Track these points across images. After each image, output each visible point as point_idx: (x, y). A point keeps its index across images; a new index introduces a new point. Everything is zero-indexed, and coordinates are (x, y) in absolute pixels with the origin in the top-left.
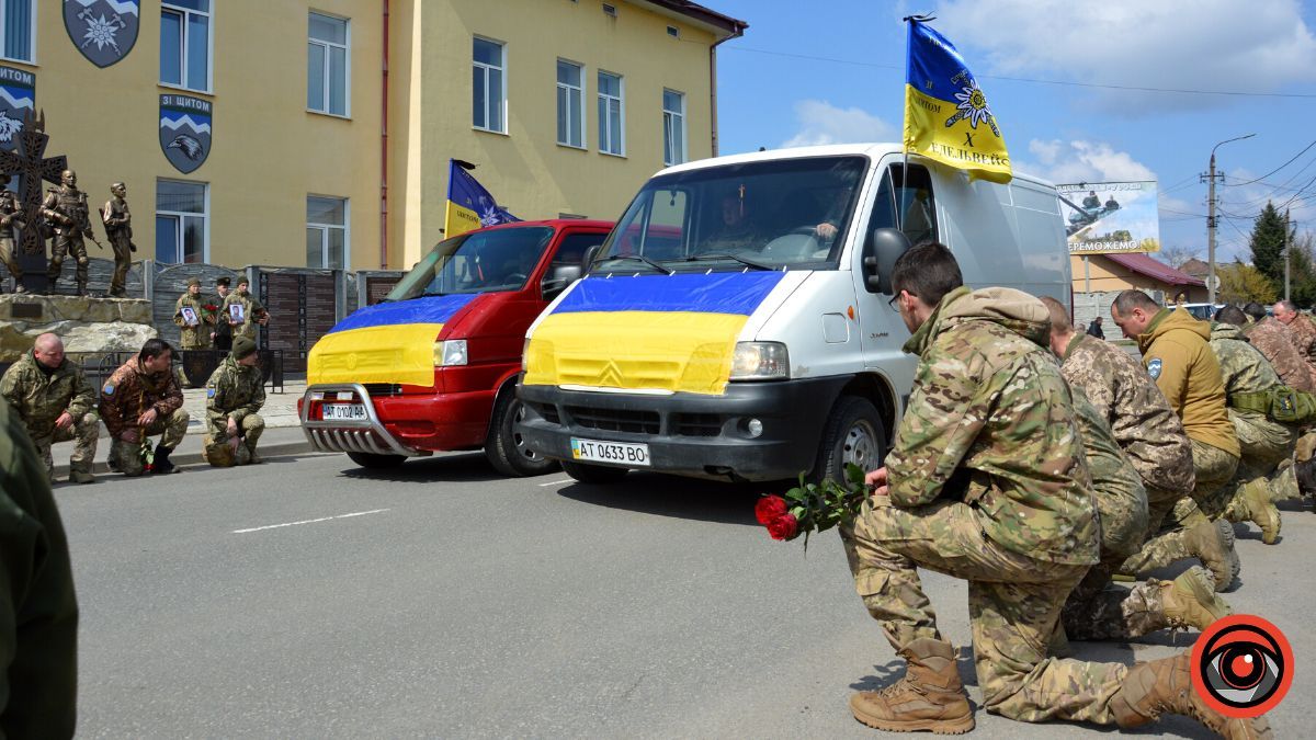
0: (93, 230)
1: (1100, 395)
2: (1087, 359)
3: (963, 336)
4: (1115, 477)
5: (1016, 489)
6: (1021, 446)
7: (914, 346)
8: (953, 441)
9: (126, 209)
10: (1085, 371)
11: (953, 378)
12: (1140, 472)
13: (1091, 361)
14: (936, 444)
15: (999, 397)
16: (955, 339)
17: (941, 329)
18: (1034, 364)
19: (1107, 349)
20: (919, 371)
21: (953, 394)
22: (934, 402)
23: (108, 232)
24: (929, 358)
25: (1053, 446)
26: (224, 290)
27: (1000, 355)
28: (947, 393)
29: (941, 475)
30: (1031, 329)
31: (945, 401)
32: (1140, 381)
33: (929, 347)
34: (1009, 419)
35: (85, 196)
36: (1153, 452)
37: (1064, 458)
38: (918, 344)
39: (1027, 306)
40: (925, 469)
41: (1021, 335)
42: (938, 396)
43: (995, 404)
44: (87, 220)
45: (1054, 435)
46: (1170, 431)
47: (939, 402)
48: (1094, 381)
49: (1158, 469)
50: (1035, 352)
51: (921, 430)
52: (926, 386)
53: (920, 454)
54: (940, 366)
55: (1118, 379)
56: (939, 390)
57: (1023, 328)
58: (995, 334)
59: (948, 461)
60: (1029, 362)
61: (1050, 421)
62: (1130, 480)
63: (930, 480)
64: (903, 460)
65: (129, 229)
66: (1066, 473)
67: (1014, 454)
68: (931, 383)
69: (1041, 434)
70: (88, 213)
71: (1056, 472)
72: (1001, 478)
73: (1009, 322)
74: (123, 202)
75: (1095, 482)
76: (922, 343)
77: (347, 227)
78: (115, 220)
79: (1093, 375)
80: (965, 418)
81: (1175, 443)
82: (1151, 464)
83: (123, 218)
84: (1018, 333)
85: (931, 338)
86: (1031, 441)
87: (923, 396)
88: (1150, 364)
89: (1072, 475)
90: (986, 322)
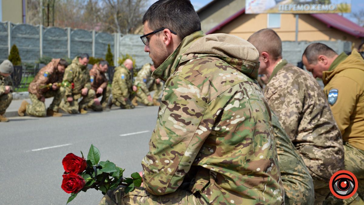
1: (294, 105)
2: (288, 79)
3: (197, 68)
4: (295, 171)
5: (228, 182)
6: (234, 149)
7: (160, 74)
8: (190, 146)
10: (286, 87)
11: (190, 98)
12: (309, 168)
13: (291, 80)
14: (177, 149)
15: (222, 113)
16: (191, 70)
17: (181, 62)
18: (246, 90)
19: (303, 74)
20: (165, 94)
21: (190, 111)
22: (177, 117)
24: (172, 84)
25: (257, 150)
27: (222, 83)
28: (185, 110)
29: (182, 171)
30: (245, 66)
31: (184, 116)
32: (319, 100)
33: (172, 75)
34: (228, 129)
36: (318, 153)
37: (264, 160)
38: (164, 72)
39: (244, 49)
40: (170, 167)
41: (238, 70)
42: (180, 112)
43: (219, 118)
45: (259, 142)
46: (331, 139)
47: (180, 116)
48: (292, 94)
49: (322, 164)
50: (247, 82)
51: (167, 138)
52: (171, 106)
53: (166, 157)
54: (180, 90)
55: (307, 96)
56: (179, 108)
57: (240, 64)
58: (220, 67)
59: (187, 161)
60: (242, 89)
61: (256, 132)
62: (305, 173)
63: (174, 175)
64: (154, 161)
66: (265, 170)
67: (229, 155)
68: (175, 103)
69: (249, 141)
71: (258, 169)
72: (218, 174)
73: (229, 59)
75: (283, 174)
76: (167, 71)
79: (291, 91)
80: (198, 129)
81: (334, 147)
82: (317, 161)
84: (236, 68)
85: (173, 68)
86: (242, 146)
87: (168, 112)
88: (330, 93)
89: (270, 172)
90: (213, 58)
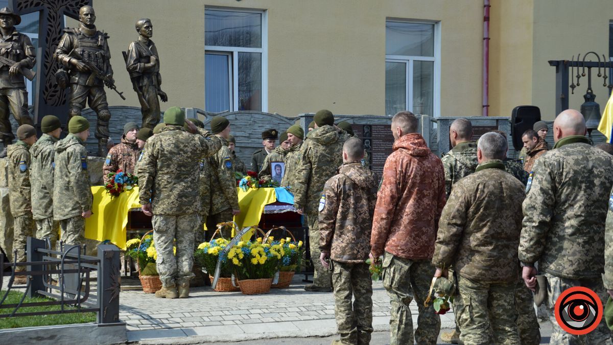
0: (114, 77)
9: (154, 51)
23: (133, 79)
26: (270, 145)
35: (106, 37)
44: (109, 66)
65: (158, 75)
70: (109, 57)
74: (150, 43)
77: (437, 58)
78: (140, 65)
83: (149, 62)
